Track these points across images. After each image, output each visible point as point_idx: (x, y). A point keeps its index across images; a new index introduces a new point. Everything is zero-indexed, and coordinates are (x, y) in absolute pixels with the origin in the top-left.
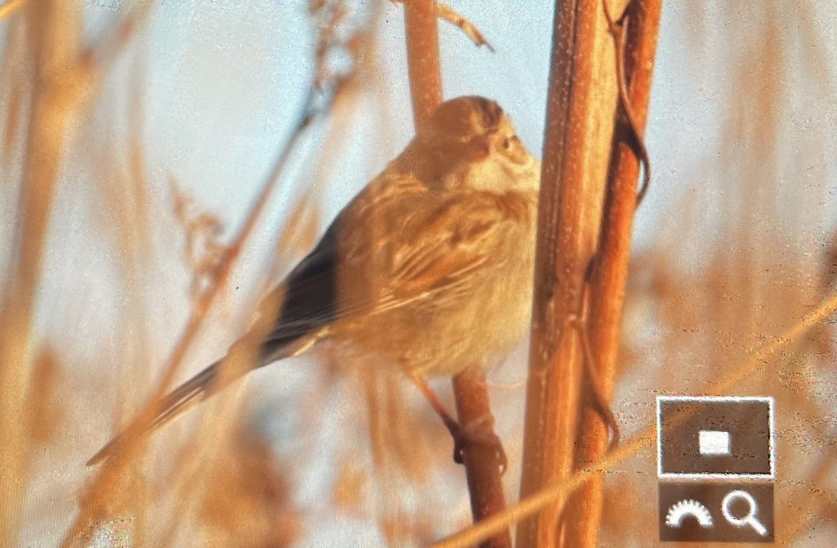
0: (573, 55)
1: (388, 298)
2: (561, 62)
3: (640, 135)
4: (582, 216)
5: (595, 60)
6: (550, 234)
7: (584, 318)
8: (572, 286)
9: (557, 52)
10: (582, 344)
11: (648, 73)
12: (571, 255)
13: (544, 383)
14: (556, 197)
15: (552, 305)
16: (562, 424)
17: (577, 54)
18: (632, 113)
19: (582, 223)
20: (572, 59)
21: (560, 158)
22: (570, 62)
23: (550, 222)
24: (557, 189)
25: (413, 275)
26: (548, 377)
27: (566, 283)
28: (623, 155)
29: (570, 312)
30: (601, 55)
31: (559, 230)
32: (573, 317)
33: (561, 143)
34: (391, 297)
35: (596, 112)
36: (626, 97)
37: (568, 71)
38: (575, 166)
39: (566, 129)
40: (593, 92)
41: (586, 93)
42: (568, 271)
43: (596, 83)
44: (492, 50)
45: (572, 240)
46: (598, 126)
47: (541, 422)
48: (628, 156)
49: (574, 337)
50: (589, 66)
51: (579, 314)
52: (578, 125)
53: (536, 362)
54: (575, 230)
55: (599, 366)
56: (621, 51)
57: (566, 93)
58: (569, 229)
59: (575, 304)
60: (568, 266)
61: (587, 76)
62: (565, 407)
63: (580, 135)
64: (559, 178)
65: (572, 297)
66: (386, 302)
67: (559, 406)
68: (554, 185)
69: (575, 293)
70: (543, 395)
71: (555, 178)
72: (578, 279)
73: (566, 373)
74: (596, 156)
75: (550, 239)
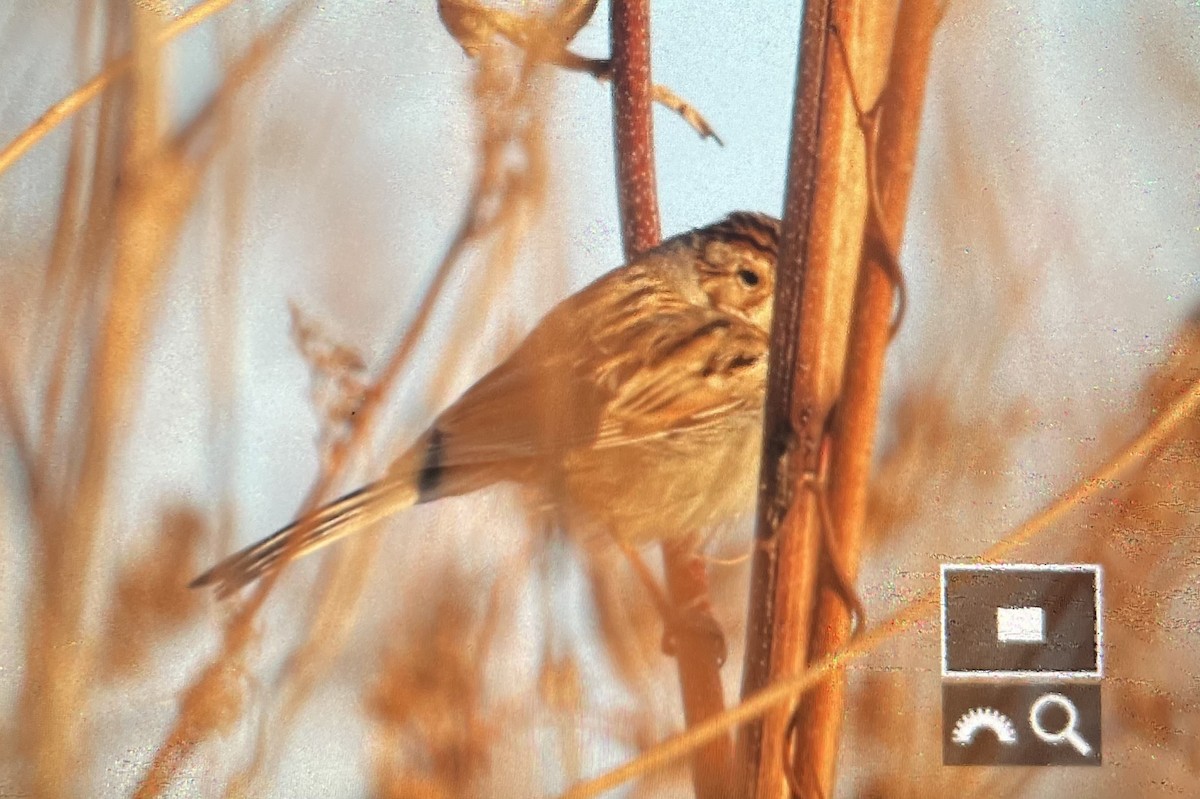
0: (816, 152)
1: (611, 433)
2: (800, 161)
3: (894, 254)
4: (823, 352)
5: (843, 160)
6: (784, 372)
7: (823, 478)
8: (809, 438)
9: (796, 150)
10: (819, 512)
11: (906, 177)
12: (809, 400)
13: (773, 556)
14: (792, 327)
15: (784, 460)
16: (795, 606)
17: (821, 152)
18: (885, 225)
19: (823, 361)
20: (814, 157)
21: (797, 279)
22: (811, 161)
23: (785, 357)
24: (794, 318)
25: (649, 407)
26: (778, 551)
27: (803, 434)
28: (873, 278)
29: (807, 470)
30: (850, 153)
31: (794, 367)
32: (808, 477)
33: (799, 261)
34: (616, 431)
35: (843, 223)
36: (878, 205)
37: (809, 172)
38: (815, 290)
39: (805, 244)
40: (840, 197)
41: (830, 200)
42: (805, 418)
43: (844, 188)
44: (720, 142)
45: (811, 382)
46: (845, 239)
47: (769, 604)
48: (880, 278)
49: (810, 501)
50: (836, 167)
51: (816, 471)
52: (821, 239)
53: (765, 530)
54: (814, 368)
55: (841, 537)
56: (874, 149)
57: (806, 200)
58: (806, 368)
59: (812, 461)
60: (805, 413)
61: (832, 179)
62: (799, 586)
63: (822, 251)
64: (795, 304)
65: (809, 451)
66: (610, 436)
67: (791, 584)
68: (789, 313)
69: (813, 446)
70: (771, 571)
71: (791, 305)
72: (816, 429)
73: (800, 545)
74: (843, 278)
75: (783, 379)
